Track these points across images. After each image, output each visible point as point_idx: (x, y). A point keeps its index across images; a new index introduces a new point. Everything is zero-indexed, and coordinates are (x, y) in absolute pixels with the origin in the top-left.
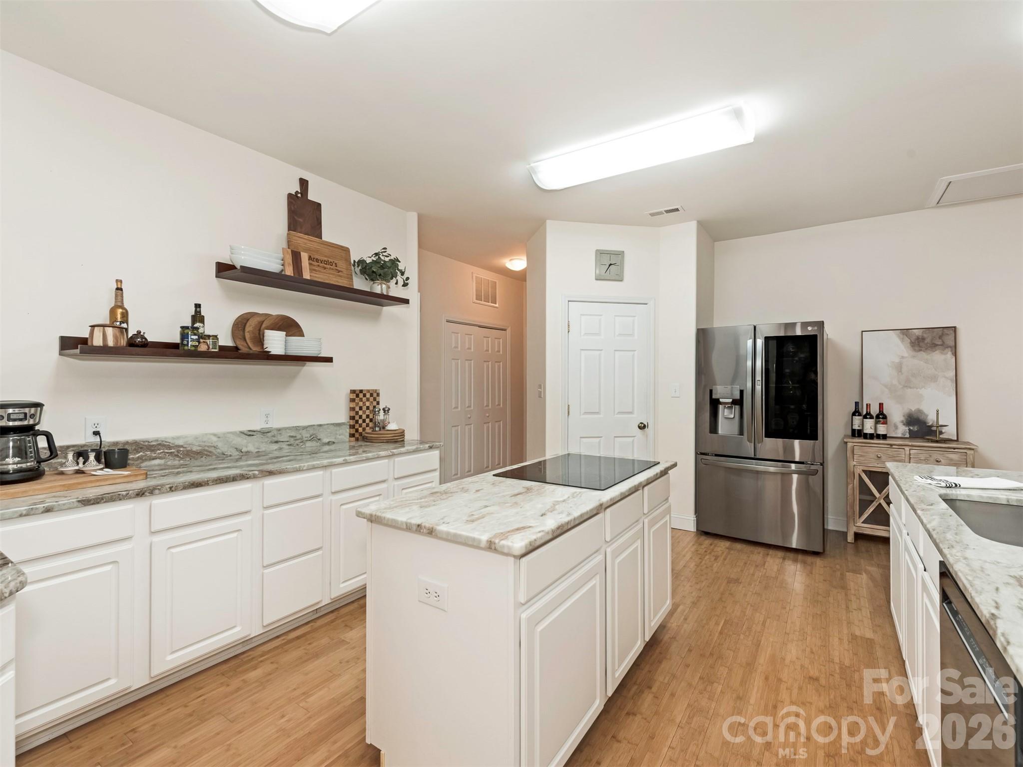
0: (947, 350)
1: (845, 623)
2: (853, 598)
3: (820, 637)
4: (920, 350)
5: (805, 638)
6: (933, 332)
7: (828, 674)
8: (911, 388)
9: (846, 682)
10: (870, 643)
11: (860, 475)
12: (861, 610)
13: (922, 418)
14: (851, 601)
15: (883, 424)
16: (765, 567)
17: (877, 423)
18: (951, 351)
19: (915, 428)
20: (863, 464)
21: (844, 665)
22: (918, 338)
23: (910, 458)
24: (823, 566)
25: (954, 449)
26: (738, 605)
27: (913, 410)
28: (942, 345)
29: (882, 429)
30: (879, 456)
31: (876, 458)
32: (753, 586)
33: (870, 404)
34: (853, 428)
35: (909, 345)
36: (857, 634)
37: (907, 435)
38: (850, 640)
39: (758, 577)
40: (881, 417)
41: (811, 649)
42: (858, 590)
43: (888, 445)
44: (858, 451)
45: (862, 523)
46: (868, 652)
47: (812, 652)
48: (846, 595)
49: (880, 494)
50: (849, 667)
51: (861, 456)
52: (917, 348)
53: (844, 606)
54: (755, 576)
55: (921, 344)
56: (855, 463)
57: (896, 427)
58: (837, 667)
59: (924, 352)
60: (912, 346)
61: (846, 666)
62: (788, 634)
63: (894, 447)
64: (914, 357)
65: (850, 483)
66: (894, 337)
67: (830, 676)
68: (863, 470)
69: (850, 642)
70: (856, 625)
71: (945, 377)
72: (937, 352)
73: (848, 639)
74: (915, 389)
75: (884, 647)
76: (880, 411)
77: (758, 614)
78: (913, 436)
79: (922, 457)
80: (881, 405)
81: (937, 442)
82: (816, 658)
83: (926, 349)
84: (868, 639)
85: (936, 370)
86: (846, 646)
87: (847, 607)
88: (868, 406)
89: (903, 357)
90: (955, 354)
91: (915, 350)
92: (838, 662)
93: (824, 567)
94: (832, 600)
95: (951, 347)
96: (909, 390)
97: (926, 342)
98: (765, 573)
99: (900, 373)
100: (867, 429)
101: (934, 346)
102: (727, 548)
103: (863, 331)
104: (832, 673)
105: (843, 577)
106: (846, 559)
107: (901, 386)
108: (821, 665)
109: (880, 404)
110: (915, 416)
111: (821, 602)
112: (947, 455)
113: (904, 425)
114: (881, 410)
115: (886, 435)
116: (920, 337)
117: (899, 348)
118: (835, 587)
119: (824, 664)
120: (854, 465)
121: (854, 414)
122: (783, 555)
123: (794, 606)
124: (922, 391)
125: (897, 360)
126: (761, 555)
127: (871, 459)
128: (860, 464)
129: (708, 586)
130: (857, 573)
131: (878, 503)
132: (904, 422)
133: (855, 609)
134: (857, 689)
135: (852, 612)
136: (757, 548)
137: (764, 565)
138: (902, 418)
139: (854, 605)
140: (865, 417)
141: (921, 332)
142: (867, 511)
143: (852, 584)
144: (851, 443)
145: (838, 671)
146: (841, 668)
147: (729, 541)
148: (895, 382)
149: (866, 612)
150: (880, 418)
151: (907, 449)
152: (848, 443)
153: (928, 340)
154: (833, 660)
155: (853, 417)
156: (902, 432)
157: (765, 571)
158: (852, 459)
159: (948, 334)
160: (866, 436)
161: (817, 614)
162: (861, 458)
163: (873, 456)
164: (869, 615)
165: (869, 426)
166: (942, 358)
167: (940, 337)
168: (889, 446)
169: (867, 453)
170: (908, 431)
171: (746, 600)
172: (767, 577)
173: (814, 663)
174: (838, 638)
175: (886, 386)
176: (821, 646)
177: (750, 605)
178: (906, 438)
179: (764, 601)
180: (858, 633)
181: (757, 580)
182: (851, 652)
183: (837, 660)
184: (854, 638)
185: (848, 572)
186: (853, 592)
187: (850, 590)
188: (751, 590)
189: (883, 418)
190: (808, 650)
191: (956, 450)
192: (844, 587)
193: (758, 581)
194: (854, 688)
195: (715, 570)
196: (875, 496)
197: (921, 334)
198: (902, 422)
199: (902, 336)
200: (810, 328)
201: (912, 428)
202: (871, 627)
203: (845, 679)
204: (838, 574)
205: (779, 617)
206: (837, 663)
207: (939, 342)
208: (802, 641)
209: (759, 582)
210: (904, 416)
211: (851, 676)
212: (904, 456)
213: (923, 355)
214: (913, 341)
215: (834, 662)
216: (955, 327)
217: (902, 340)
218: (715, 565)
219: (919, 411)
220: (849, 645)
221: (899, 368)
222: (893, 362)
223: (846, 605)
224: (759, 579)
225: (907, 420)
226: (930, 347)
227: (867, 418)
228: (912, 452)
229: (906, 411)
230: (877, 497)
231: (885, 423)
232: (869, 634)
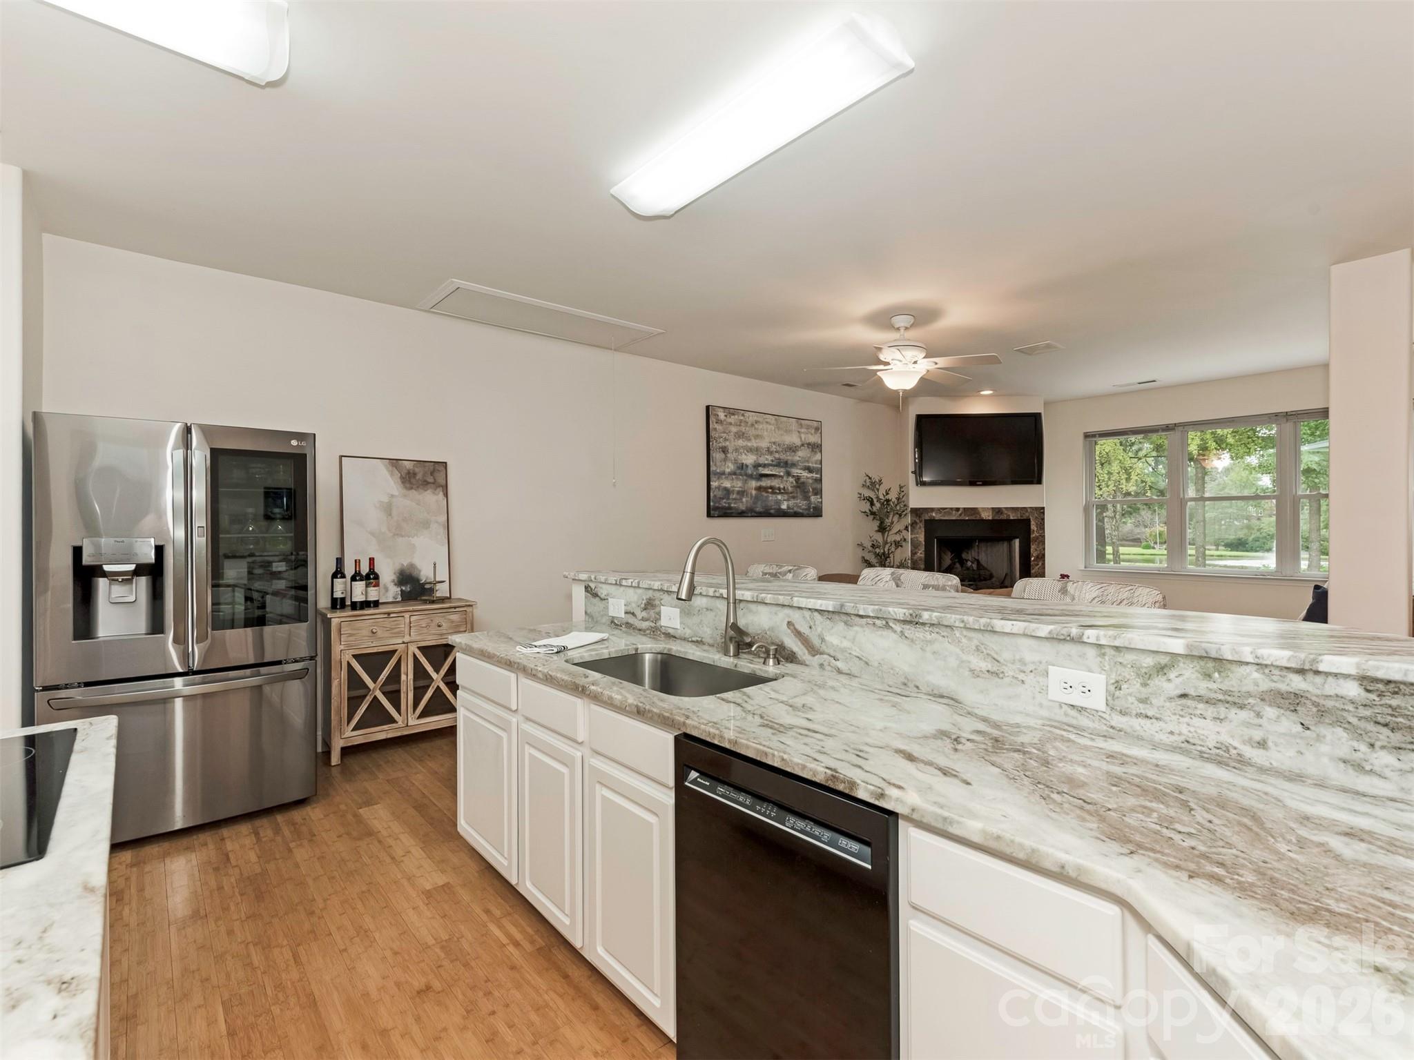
0: (438, 490)
1: (405, 883)
2: (390, 841)
3: (391, 924)
4: (412, 488)
5: (372, 939)
6: (425, 466)
7: (434, 968)
8: (402, 536)
9: (460, 962)
10: (446, 887)
11: (349, 664)
12: (409, 852)
13: (415, 574)
14: (390, 847)
15: (374, 586)
16: (233, 862)
17: (367, 586)
18: (443, 491)
19: (407, 588)
20: (352, 646)
21: (442, 941)
22: (409, 473)
23: (410, 627)
24: (322, 817)
25: (455, 608)
26: (229, 958)
27: (405, 565)
28: (433, 483)
29: (373, 594)
30: (374, 631)
31: (371, 635)
32: (233, 908)
33: (359, 560)
34: (335, 597)
35: (399, 480)
36: (427, 889)
37: (399, 599)
38: (427, 902)
39: (233, 887)
40: (372, 577)
41: (391, 949)
42: (389, 827)
43: (385, 614)
44: (347, 629)
45: (352, 731)
46: (455, 904)
47: (396, 953)
48: (380, 842)
49: (375, 683)
50: (450, 939)
51: (351, 635)
52: (408, 485)
53: (388, 860)
54: (226, 888)
55: (413, 480)
56: (342, 647)
57: (387, 589)
58: (438, 950)
59: (416, 490)
60: (403, 482)
61: (446, 941)
62: (345, 950)
63: (392, 615)
64: (405, 496)
65: (335, 678)
66: (382, 469)
67: (439, 969)
68: (353, 655)
69: (427, 904)
70: (419, 877)
71: (437, 522)
72: (429, 491)
73: (424, 903)
74: (407, 538)
75: (465, 885)
76: (370, 569)
77: (276, 951)
78: (407, 597)
79: (424, 624)
80: (372, 560)
81: (433, 602)
82: (407, 958)
83: (418, 487)
84: (444, 885)
85: (428, 513)
86: (428, 914)
87: (393, 858)
88: (357, 562)
89: (392, 496)
90: (446, 495)
91: (406, 488)
92: (434, 942)
93: (325, 816)
94: (369, 860)
95: (442, 486)
96: (400, 540)
97: (417, 478)
98: (241, 874)
99: (390, 517)
100: (357, 596)
101: (426, 485)
102: (132, 865)
103: (341, 457)
104: (439, 963)
105: (359, 820)
106: (346, 791)
107: (392, 534)
108: (419, 962)
109: (370, 559)
110: (408, 572)
111: (355, 871)
112: (448, 617)
113: (395, 585)
114: (372, 567)
115: (378, 601)
116: (411, 472)
117: (389, 484)
118: (360, 839)
119: (421, 959)
120: (341, 651)
121: (334, 576)
122: (250, 827)
123: (325, 900)
124: (415, 541)
125: (386, 499)
126: (211, 846)
127: (364, 636)
128: (349, 647)
129: (139, 963)
130: (372, 805)
131: (372, 697)
132: (396, 581)
133: (403, 856)
134: (477, 961)
135: (402, 861)
136: (195, 837)
137: (228, 859)
138: (394, 577)
139: (399, 852)
140: (353, 579)
141: (412, 465)
142: (358, 712)
143: (376, 822)
144: (337, 619)
145: (443, 955)
146: (442, 948)
147: (129, 849)
148: (384, 529)
149: (417, 852)
150: (370, 579)
151: (407, 615)
152: (333, 620)
153: (419, 476)
154: (426, 943)
155: (335, 580)
156: (394, 595)
157: (237, 871)
158: (338, 643)
159: (438, 470)
160: (354, 606)
161: (363, 892)
162: (351, 638)
163: (366, 632)
164: (422, 853)
165: (359, 591)
166: (431, 498)
167: (432, 474)
168: (386, 616)
169: (358, 630)
170: (400, 592)
171: (239, 940)
172: (248, 878)
173: (408, 967)
174: (411, 909)
175: (372, 534)
176: (400, 935)
177: (251, 946)
178: (398, 602)
179: (271, 922)
180: (428, 887)
181: (234, 892)
182: (438, 917)
183: (431, 941)
184: (428, 894)
185: (361, 808)
186: (384, 833)
187: (380, 832)
188: (235, 917)
189: (374, 579)
190: (388, 953)
191: (457, 610)
192: (370, 833)
193: (237, 894)
194: (473, 964)
195: (133, 921)
196: (368, 688)
197: (412, 468)
198: (393, 581)
199: (391, 468)
200: (294, 443)
201: (404, 588)
202: (437, 869)
203: (456, 960)
204: (350, 817)
205: (313, 932)
206: (434, 945)
207: (430, 479)
208: (371, 946)
209: (241, 895)
210: (395, 573)
211: (460, 949)
212: (403, 626)
213: (413, 493)
214: (404, 476)
215: (429, 947)
216: (446, 463)
217: (392, 475)
218: (126, 911)
219: (412, 566)
220: (429, 909)
221: (388, 509)
222: (381, 502)
223: (390, 856)
224: (237, 890)
225: (398, 578)
226: (422, 485)
227: (356, 580)
228: (413, 618)
229: (398, 567)
230: (372, 688)
231: (377, 585)
232: (440, 880)
